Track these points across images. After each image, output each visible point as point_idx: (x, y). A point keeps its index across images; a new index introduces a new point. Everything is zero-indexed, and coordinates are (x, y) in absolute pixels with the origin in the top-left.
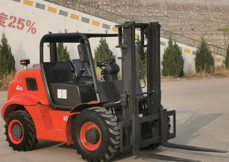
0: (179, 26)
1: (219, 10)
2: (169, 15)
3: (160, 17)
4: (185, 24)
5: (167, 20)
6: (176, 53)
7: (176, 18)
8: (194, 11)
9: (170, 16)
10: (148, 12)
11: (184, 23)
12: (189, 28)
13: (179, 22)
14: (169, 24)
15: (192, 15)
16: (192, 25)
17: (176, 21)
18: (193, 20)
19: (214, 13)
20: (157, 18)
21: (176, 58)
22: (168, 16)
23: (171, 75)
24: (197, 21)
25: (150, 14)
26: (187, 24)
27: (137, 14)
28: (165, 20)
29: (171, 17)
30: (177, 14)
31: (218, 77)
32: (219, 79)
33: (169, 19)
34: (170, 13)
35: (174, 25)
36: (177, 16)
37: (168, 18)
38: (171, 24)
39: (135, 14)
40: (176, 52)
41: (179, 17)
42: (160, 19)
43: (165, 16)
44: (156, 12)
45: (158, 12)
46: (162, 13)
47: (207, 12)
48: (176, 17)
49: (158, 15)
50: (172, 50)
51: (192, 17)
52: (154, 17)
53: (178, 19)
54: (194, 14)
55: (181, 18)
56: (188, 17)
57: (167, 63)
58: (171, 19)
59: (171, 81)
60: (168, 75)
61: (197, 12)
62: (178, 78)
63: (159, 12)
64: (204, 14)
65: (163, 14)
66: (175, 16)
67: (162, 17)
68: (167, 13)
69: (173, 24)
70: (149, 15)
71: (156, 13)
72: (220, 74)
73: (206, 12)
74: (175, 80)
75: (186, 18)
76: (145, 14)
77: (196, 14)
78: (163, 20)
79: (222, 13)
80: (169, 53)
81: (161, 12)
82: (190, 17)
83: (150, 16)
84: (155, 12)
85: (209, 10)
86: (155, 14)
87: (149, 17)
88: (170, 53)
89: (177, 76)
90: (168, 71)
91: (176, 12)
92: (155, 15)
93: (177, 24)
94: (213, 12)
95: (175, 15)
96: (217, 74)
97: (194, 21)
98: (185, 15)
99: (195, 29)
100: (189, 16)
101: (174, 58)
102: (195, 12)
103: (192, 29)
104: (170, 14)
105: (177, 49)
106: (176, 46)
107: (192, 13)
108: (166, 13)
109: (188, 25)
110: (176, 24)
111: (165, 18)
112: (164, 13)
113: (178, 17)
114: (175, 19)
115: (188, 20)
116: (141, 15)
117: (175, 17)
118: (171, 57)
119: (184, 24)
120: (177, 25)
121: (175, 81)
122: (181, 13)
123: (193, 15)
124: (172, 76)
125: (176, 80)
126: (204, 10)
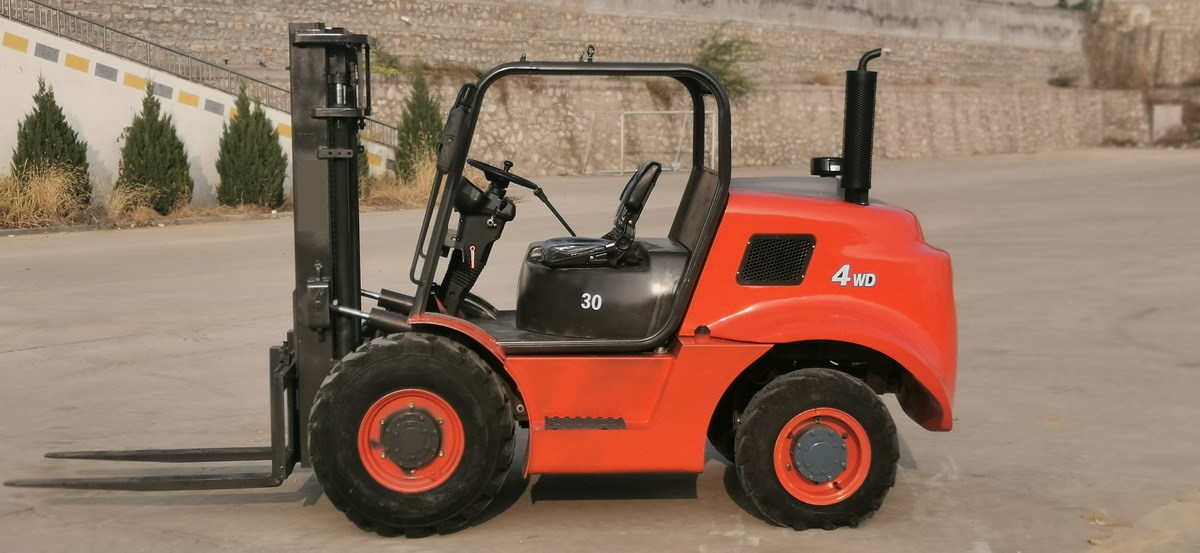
0: (220, 54)
1: (341, 6)
2: (189, 16)
3: (162, 22)
4: (239, 48)
5: (183, 33)
6: (262, 136)
7: (213, 29)
8: (265, 8)
9: (193, 21)
10: (124, 7)
11: (238, 43)
12: (251, 59)
13: (221, 42)
14: (190, 45)
15: (261, 19)
16: (261, 50)
17: (212, 37)
18: (262, 34)
19: (325, 13)
20: (151, 25)
21: (263, 150)
22: (185, 22)
23: (248, 201)
24: (275, 39)
25: (129, 13)
26: (246, 48)
27: (87, 13)
28: (179, 33)
29: (196, 24)
30: (213, 16)
31: (383, 208)
32: (387, 213)
33: (190, 30)
34: (191, 11)
35: (206, 49)
36: (214, 22)
37: (186, 27)
38: (197, 46)
39: (82, 12)
40: (262, 132)
41: (222, 24)
42: (162, 31)
43: (176, 20)
44: (150, 6)
45: (155, 6)
46: (166, 11)
47: (306, 10)
48: (212, 25)
49: (156, 16)
50: (249, 129)
51: (259, 26)
52: (141, 23)
53: (219, 31)
54: (264, 16)
55: (227, 26)
56: (248, 25)
57: (236, 166)
58: (196, 32)
59: (252, 218)
60: (239, 202)
61: (274, 10)
62: (274, 212)
63: (159, 7)
64: (296, 16)
65: (170, 15)
66: (208, 22)
67: (168, 23)
68: (183, 12)
69: (203, 47)
70: (126, 16)
71: (150, 9)
72: (388, 198)
73: (302, 11)
74: (266, 215)
75: (240, 27)
76: (112, 13)
77: (271, 17)
78: (171, 33)
79: (348, 14)
80: (239, 135)
81: (165, 8)
82: (252, 26)
83: (130, 21)
84: (145, 6)
85: (311, 6)
86: (145, 15)
87: (126, 23)
88: (243, 136)
89: (267, 204)
90: (239, 190)
91: (210, 9)
92: (146, 18)
93: (216, 47)
94: (322, 11)
95: (208, 19)
96: (380, 199)
97: (266, 38)
98: (238, 18)
99: (270, 63)
100: (252, 22)
101: (259, 150)
102: (268, 11)
103: (261, 64)
104: (193, 13)
105: (264, 125)
106: (260, 115)
107: (260, 15)
108: (179, 11)
109: (248, 51)
110: (211, 47)
111: (176, 27)
112: (173, 12)
113: (217, 24)
114: (207, 32)
115: (247, 35)
116: (100, 16)
117: (209, 25)
118: (248, 148)
119: (235, 47)
120: (214, 49)
121: (265, 218)
122: (227, 14)
123: (263, 20)
124: (254, 206)
125: (268, 218)
126: (293, 6)
